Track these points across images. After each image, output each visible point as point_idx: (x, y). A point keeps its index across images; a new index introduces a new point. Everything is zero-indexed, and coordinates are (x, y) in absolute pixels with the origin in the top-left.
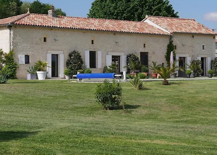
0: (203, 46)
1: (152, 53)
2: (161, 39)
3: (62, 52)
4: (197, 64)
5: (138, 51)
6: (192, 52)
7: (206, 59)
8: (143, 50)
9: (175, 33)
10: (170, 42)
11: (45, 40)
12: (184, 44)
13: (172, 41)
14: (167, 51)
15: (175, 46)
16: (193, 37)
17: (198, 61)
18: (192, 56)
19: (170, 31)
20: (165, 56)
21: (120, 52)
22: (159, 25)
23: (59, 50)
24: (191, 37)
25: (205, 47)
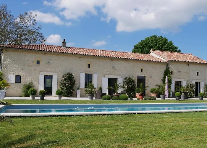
0: (198, 73)
1: (149, 77)
2: (158, 66)
3: (56, 74)
4: (192, 87)
5: (135, 74)
6: (187, 77)
7: (200, 83)
8: (140, 74)
9: (171, 61)
10: (167, 69)
11: (38, 62)
12: (179, 70)
13: (169, 68)
14: (164, 76)
15: (172, 72)
16: (188, 65)
17: (192, 84)
18: (188, 80)
19: (167, 60)
20: (162, 79)
21: (117, 75)
22: (159, 55)
23: (53, 72)
24: (187, 65)
25: (199, 74)
